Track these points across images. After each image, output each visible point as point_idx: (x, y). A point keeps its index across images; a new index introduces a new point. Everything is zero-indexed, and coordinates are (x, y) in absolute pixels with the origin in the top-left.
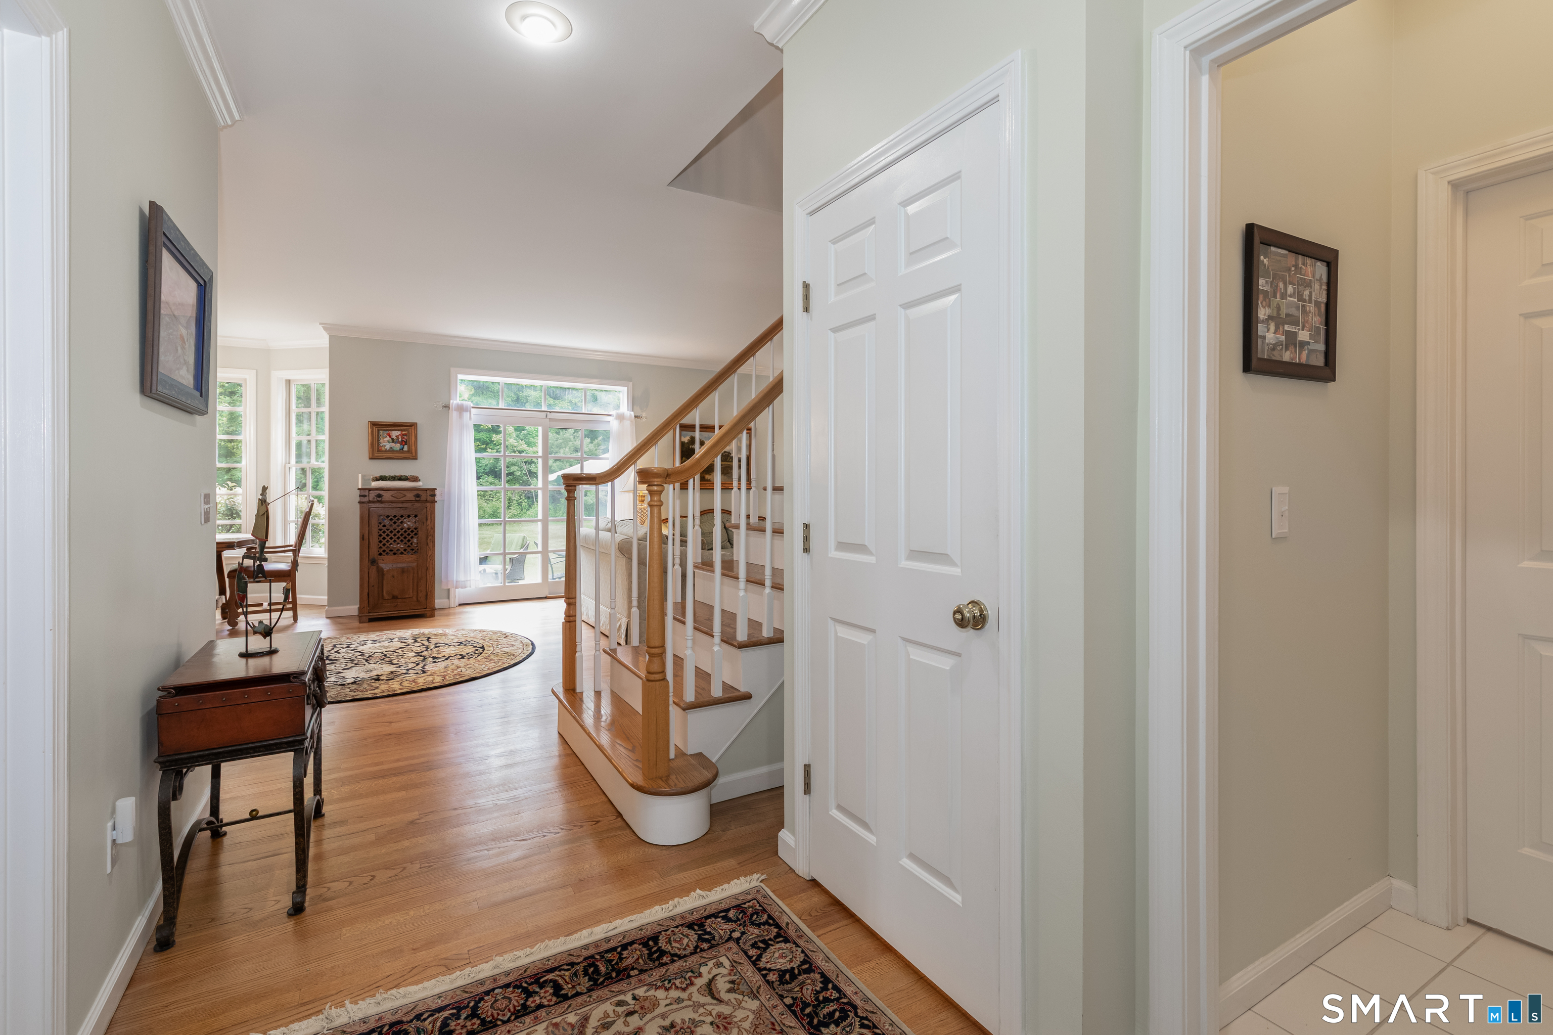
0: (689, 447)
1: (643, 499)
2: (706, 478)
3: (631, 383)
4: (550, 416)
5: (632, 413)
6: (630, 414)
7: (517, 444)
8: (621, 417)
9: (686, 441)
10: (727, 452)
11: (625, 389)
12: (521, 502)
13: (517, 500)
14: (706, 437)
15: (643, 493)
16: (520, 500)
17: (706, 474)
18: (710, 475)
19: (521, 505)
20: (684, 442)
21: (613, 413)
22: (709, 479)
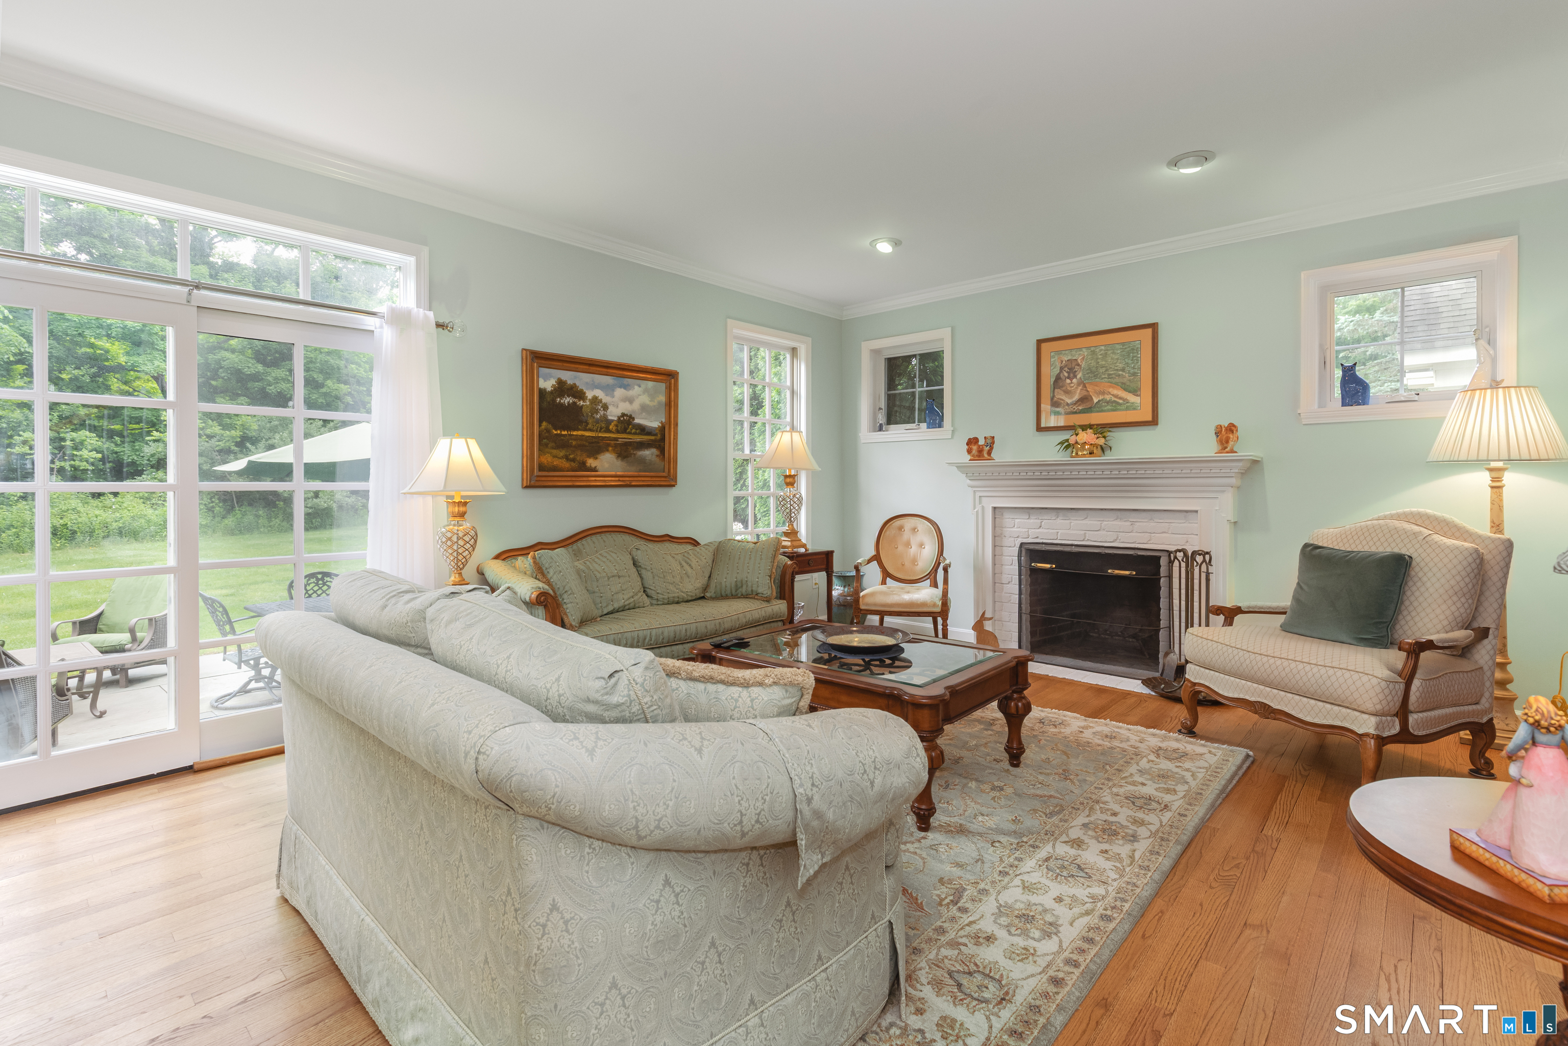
0: (554, 400)
1: (462, 509)
2: (588, 465)
3: (426, 250)
4: (205, 296)
5: (431, 314)
6: (425, 315)
7: (204, 425)
8: (400, 319)
9: (549, 389)
10: (626, 415)
11: (412, 260)
12: (213, 507)
13: (205, 504)
14: (587, 383)
15: (462, 497)
16: (211, 505)
17: (589, 457)
18: (596, 458)
19: (213, 511)
20: (545, 390)
21: (382, 309)
22: (593, 466)
